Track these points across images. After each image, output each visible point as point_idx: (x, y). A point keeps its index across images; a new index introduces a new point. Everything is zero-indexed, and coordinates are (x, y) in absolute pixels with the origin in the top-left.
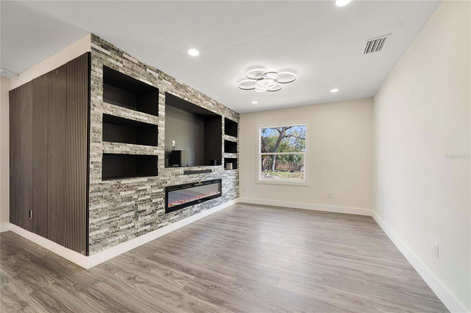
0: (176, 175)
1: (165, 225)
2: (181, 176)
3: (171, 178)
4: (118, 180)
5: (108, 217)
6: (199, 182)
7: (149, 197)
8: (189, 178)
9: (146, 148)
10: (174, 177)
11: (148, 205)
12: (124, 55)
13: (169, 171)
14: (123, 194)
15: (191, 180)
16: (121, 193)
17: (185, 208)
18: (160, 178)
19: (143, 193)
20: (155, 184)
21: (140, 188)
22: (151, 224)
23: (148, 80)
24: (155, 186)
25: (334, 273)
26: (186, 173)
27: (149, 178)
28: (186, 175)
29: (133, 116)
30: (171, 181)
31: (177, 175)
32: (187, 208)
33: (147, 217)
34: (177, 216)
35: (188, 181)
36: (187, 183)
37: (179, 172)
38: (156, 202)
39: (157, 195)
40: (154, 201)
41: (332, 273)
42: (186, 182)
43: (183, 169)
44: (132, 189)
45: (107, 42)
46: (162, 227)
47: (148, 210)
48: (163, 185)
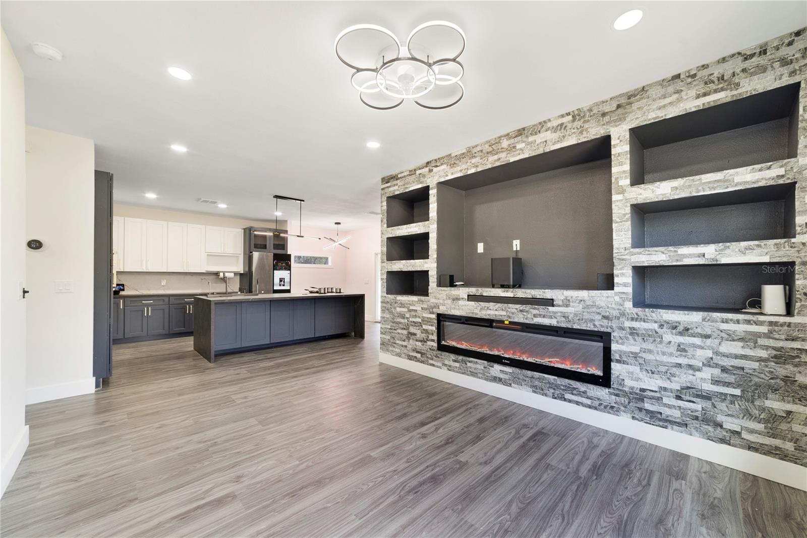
0: (454, 300)
1: (437, 367)
2: (461, 303)
3: (446, 302)
4: (395, 296)
5: (390, 327)
6: (504, 321)
7: (420, 320)
8: (479, 308)
9: (416, 263)
10: (449, 302)
11: (419, 329)
12: (399, 176)
13: (443, 292)
14: (398, 309)
15: (484, 312)
16: (397, 308)
17: (472, 359)
18: (431, 300)
19: (414, 314)
20: (425, 306)
21: (411, 308)
22: (422, 354)
23: (418, 184)
24: (426, 309)
25: (196, 467)
26: (471, 298)
27: (419, 297)
28: (473, 302)
29: (406, 231)
30: (445, 307)
31: (457, 299)
32: (475, 360)
33: (417, 343)
34: (457, 365)
35: (477, 314)
36: (475, 316)
37: (459, 295)
38: (427, 330)
39: (427, 321)
40: (424, 327)
41: (198, 466)
42: (473, 313)
43: (466, 290)
44: (404, 307)
45: (388, 177)
46: (433, 365)
47: (418, 336)
48: (435, 310)
